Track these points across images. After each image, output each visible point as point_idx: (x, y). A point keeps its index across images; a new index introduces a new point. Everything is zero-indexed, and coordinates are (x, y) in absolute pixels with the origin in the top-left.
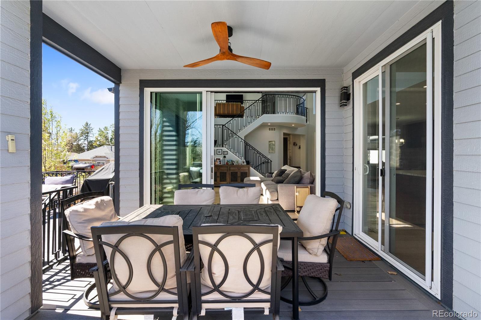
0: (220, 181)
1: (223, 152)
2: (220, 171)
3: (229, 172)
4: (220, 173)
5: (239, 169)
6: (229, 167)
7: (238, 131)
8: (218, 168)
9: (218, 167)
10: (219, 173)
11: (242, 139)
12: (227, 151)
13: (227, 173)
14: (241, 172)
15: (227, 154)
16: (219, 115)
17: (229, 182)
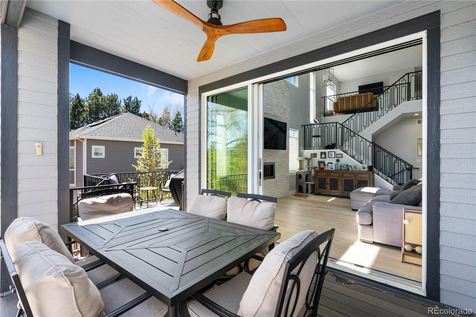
0: (330, 189)
1: (337, 154)
2: (330, 177)
3: (341, 179)
4: (331, 180)
5: (355, 176)
6: (341, 173)
7: (363, 128)
8: (328, 174)
9: (328, 172)
10: (329, 180)
11: (362, 138)
12: (342, 154)
13: (339, 180)
14: (358, 181)
15: (342, 157)
16: (341, 112)
17: (341, 191)
